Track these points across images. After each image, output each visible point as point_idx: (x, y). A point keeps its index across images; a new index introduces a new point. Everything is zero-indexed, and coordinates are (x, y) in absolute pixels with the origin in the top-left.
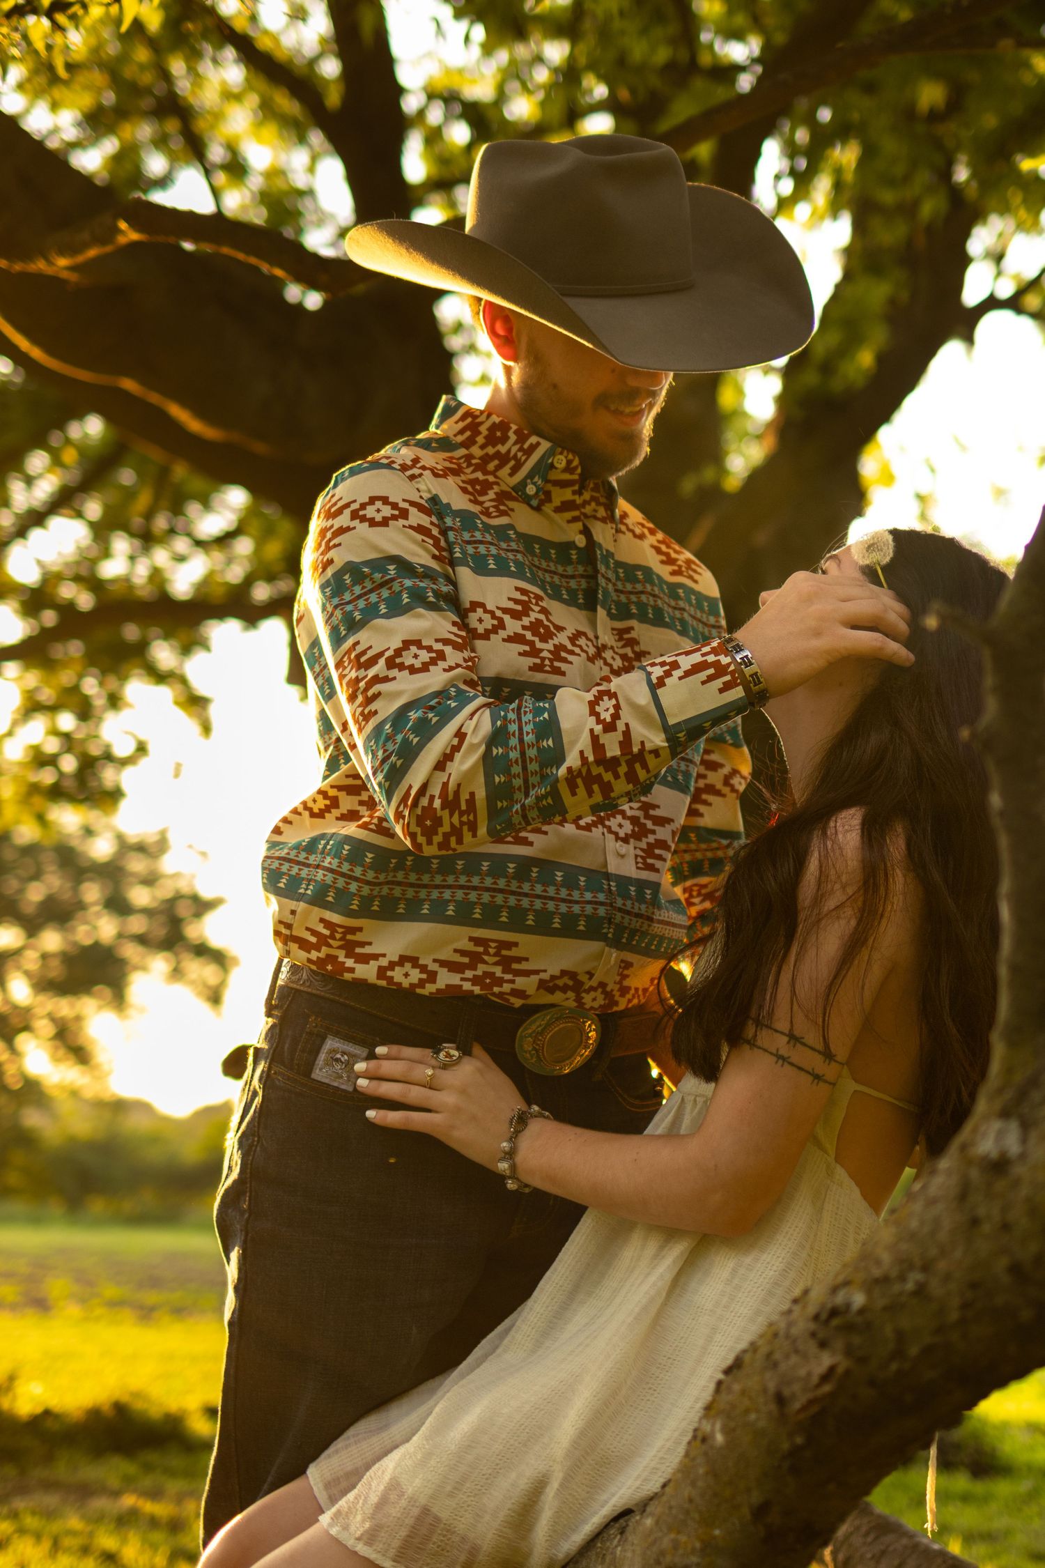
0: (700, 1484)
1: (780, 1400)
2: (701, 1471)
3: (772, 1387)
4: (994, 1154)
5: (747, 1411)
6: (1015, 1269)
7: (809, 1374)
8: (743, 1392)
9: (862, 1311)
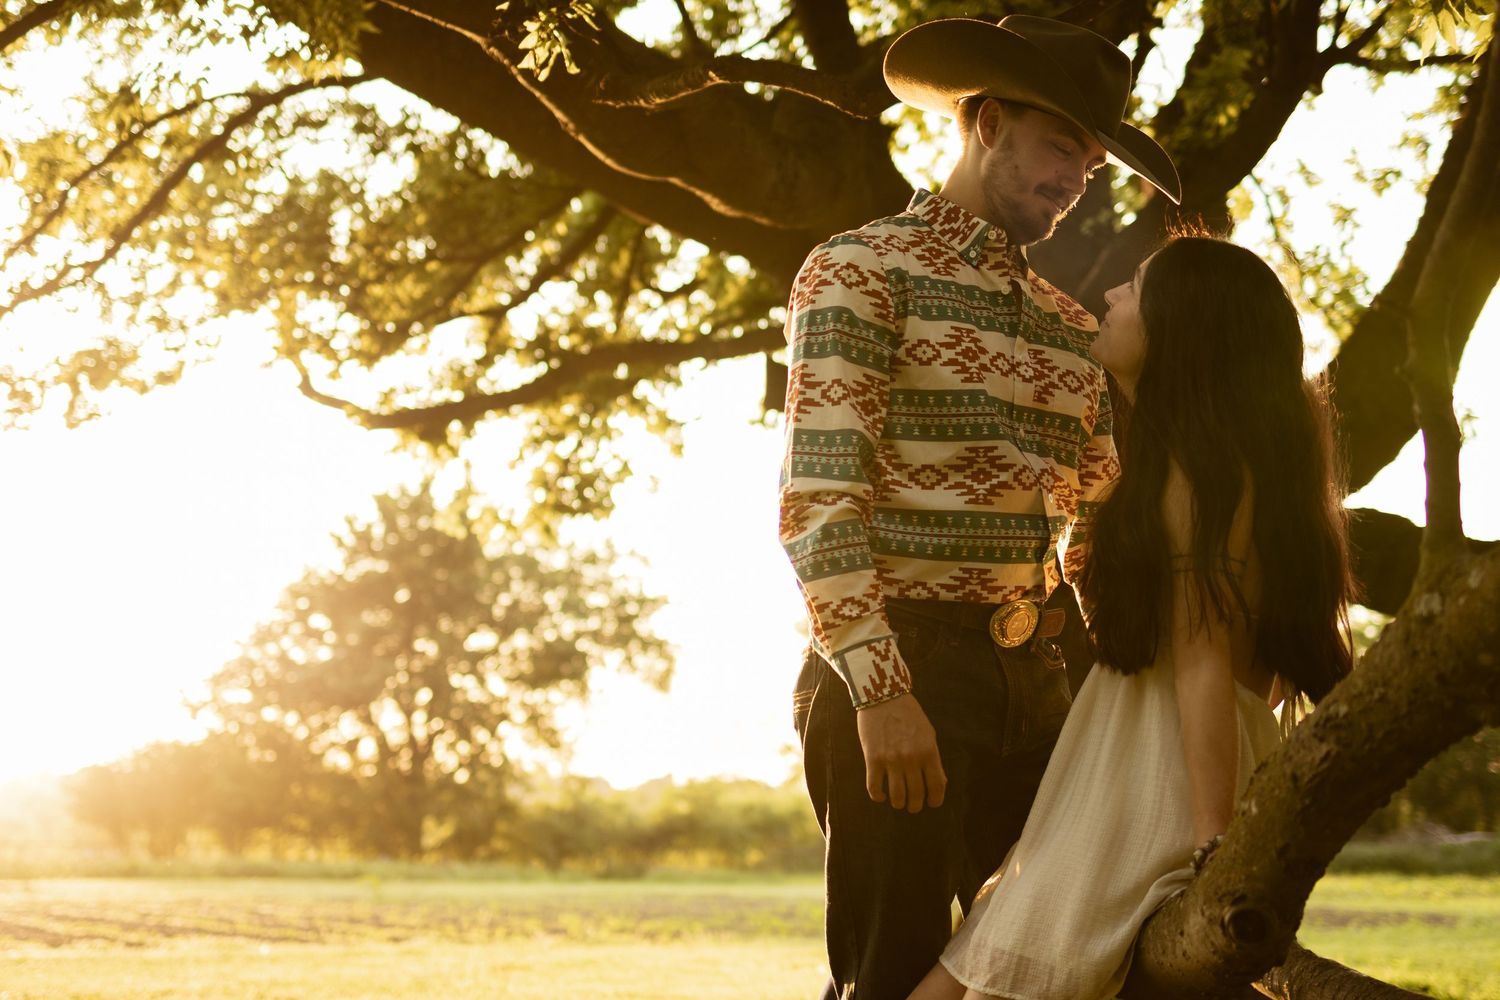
0: (1242, 841)
1: (1295, 778)
2: (1243, 833)
3: (1289, 771)
4: (1425, 613)
5: (1273, 790)
6: (1441, 678)
7: (1313, 759)
8: (1269, 779)
9: (1346, 716)
